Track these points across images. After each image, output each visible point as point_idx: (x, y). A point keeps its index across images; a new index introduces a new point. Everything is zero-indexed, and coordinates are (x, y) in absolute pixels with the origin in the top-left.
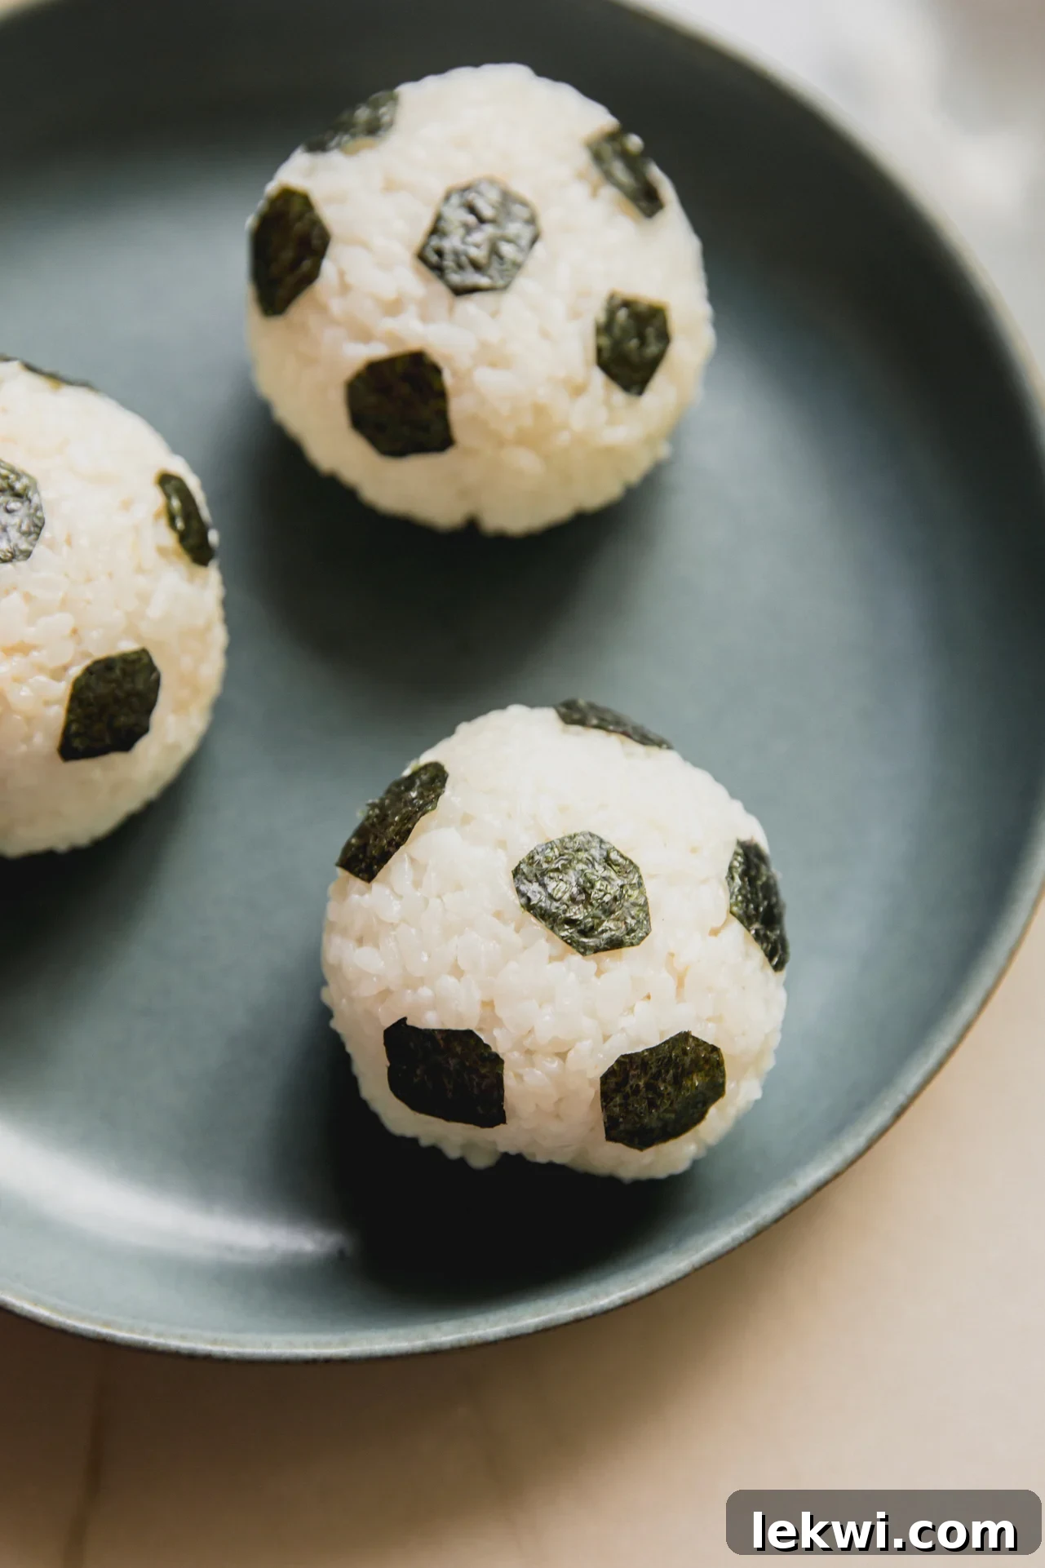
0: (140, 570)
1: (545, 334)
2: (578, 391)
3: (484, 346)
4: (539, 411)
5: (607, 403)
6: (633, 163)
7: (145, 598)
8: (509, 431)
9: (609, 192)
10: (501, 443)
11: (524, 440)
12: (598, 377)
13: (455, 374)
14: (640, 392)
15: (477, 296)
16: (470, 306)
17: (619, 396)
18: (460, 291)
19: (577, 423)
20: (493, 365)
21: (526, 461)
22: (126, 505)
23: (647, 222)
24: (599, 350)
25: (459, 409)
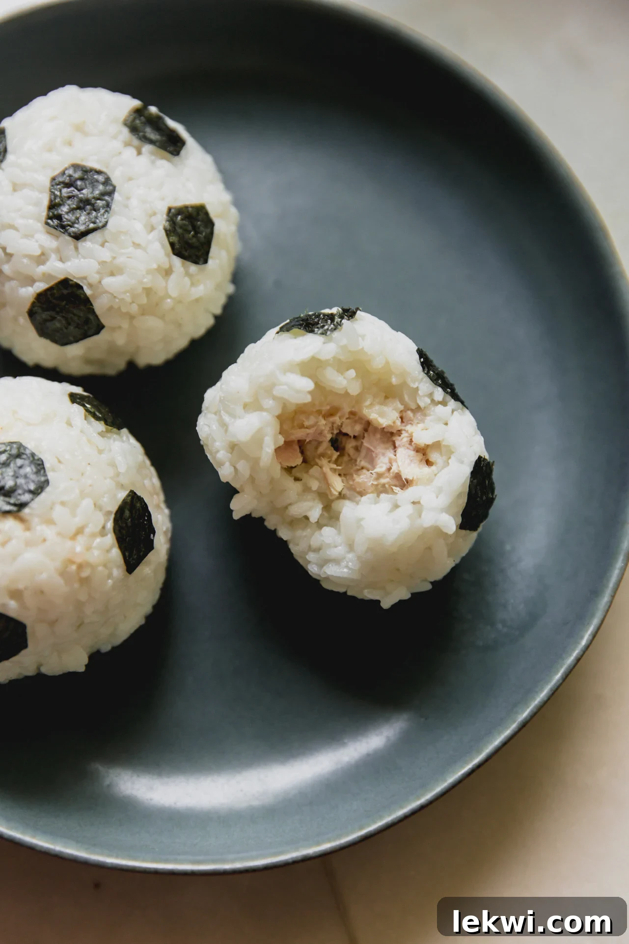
0: (100, 452)
1: (137, 246)
2: (168, 272)
3: (102, 263)
4: (148, 291)
5: (187, 274)
6: (156, 123)
7: (113, 465)
8: (134, 309)
9: (147, 148)
10: (132, 317)
11: (144, 311)
12: (177, 261)
13: (90, 286)
14: (206, 261)
15: (90, 236)
16: (88, 244)
17: (193, 268)
18: (79, 236)
19: (173, 292)
20: (112, 274)
21: (152, 323)
22: (69, 424)
23: (176, 159)
24: (172, 245)
25: (100, 306)
